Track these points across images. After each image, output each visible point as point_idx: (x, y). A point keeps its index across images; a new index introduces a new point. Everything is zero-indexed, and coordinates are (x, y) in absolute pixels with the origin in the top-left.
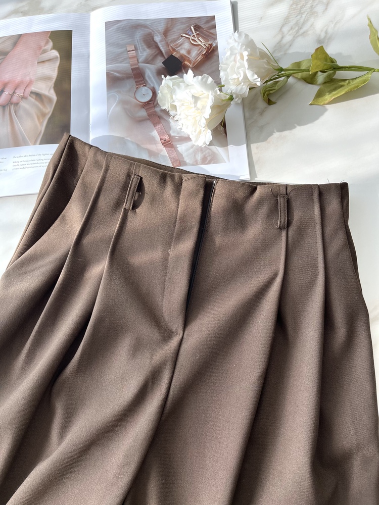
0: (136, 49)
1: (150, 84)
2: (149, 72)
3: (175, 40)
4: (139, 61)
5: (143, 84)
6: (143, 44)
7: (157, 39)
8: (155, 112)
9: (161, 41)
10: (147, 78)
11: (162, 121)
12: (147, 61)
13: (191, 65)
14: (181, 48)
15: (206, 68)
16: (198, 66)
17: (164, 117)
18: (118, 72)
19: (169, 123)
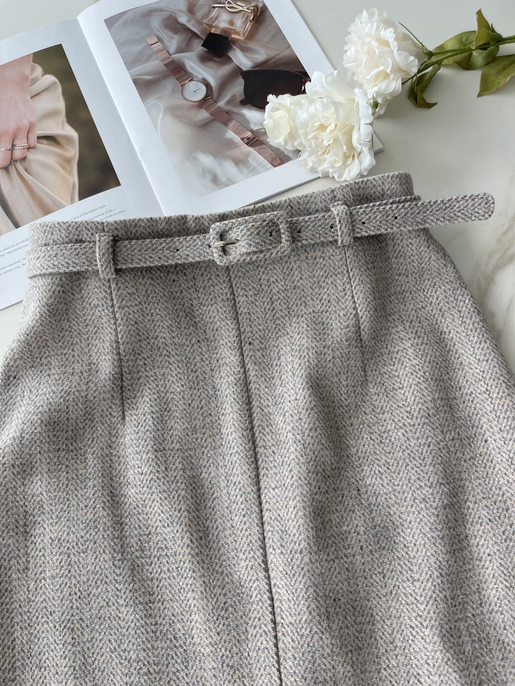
0: (160, 40)
1: (196, 77)
2: (190, 62)
3: (207, 15)
4: (171, 51)
5: (187, 79)
6: (166, 31)
7: (183, 19)
8: (219, 108)
9: (188, 21)
10: (190, 70)
11: (234, 116)
12: (180, 50)
13: (241, 38)
14: (219, 21)
15: (263, 34)
16: (251, 36)
17: (234, 111)
18: (149, 74)
19: (243, 116)
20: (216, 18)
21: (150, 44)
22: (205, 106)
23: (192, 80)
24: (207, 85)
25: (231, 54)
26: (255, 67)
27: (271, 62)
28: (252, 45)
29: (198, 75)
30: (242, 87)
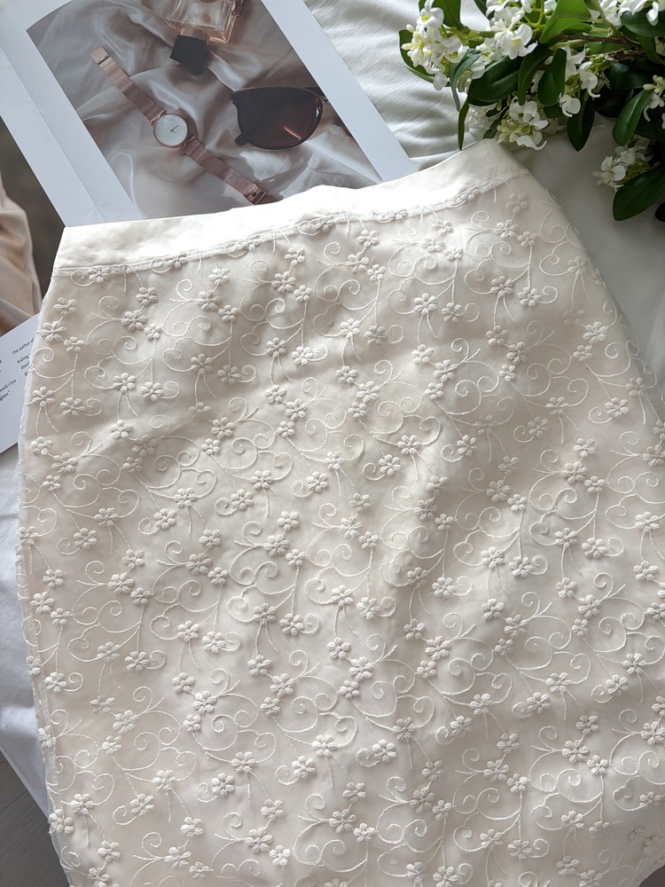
0: (110, 54)
1: (171, 107)
2: (158, 85)
3: (170, 8)
4: (129, 72)
5: (158, 112)
6: (117, 38)
7: (137, 17)
8: (209, 152)
9: (145, 20)
10: (160, 98)
11: (230, 164)
12: (141, 67)
13: (223, 41)
14: (189, 16)
15: (253, 32)
16: (236, 36)
17: (230, 155)
18: (103, 111)
19: (243, 161)
20: (184, 13)
21: (97, 61)
22: (189, 153)
23: (165, 113)
24: (188, 119)
25: (212, 68)
26: (247, 86)
27: (269, 75)
28: (239, 51)
29: (173, 105)
30: (235, 118)
